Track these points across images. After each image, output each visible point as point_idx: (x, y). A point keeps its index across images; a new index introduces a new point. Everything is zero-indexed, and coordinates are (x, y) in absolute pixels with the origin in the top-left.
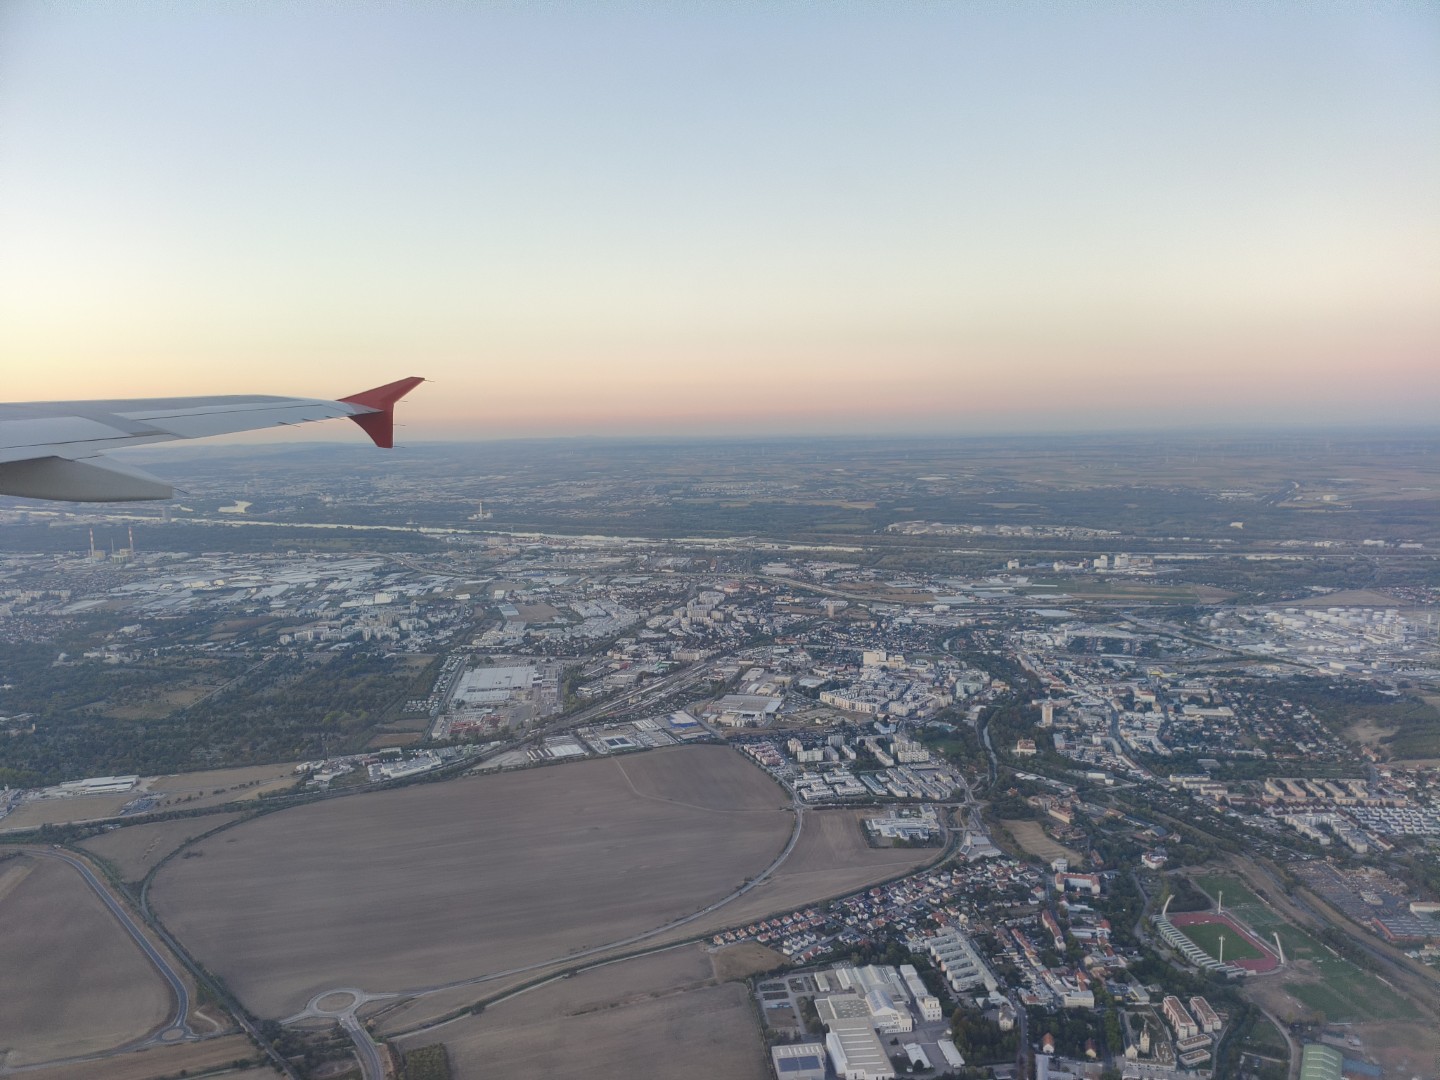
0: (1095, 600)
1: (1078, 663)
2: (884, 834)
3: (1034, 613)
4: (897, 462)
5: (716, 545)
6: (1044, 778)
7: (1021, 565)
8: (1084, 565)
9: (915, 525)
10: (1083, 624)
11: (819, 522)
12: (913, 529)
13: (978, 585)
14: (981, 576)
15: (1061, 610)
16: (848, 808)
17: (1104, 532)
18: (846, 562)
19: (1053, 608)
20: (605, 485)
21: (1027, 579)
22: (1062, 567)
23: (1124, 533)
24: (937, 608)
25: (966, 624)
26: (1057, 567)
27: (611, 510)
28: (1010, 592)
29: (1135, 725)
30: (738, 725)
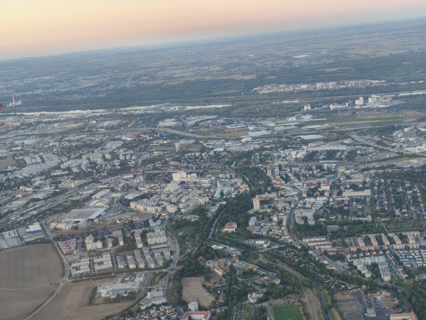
0: (341, 127)
1: (302, 168)
2: (103, 295)
3: (300, 138)
4: (289, 47)
5: (142, 110)
6: (228, 247)
7: (312, 107)
8: (349, 105)
9: (269, 87)
10: (323, 142)
11: (214, 90)
12: (266, 90)
13: (279, 122)
14: (285, 116)
15: (317, 134)
16: (94, 279)
17: (377, 81)
18: (212, 114)
19: (313, 134)
20: (105, 78)
21: (311, 116)
22: (335, 107)
23: (388, 81)
24: (243, 140)
25: (254, 148)
26: (332, 107)
27: (97, 93)
28: (295, 125)
29: (307, 206)
30: (67, 229)
